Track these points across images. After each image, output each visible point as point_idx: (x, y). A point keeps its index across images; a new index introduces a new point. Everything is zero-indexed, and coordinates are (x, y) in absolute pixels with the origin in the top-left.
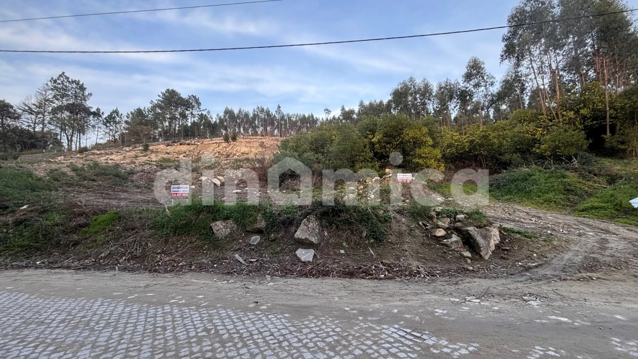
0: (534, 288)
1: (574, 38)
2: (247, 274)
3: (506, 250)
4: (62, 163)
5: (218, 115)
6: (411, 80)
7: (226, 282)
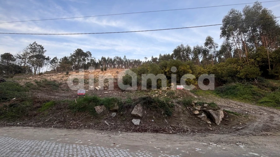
0: (241, 139)
1: (251, 28)
2: (110, 130)
3: (227, 121)
4: (32, 80)
5: (99, 59)
6: (182, 45)
7: (100, 134)
